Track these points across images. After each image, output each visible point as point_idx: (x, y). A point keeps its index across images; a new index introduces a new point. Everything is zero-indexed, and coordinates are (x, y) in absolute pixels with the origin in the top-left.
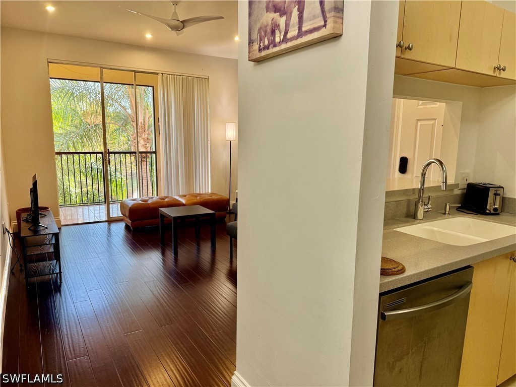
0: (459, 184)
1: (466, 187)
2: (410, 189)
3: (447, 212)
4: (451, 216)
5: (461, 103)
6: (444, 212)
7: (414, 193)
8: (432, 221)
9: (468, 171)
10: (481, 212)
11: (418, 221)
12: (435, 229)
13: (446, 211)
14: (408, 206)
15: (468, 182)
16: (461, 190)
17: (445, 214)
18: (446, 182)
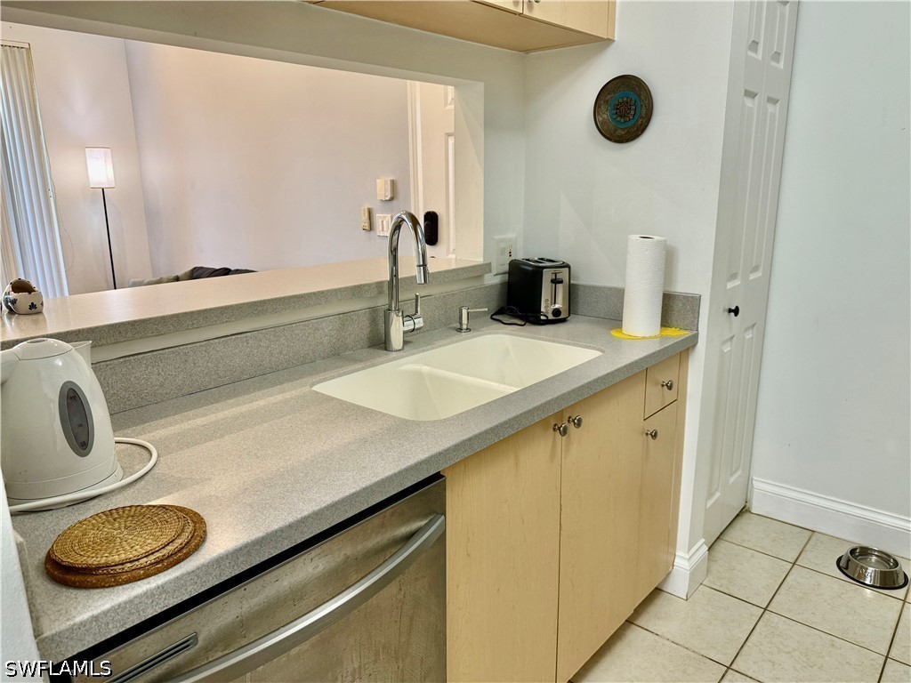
0: (490, 263)
1: (506, 268)
2: (369, 285)
3: (465, 327)
4: (469, 334)
5: (481, 85)
6: (458, 325)
7: (381, 293)
8: (424, 351)
9: (511, 235)
10: (531, 319)
11: (394, 354)
12: (425, 369)
13: (461, 323)
14: (374, 321)
15: (513, 258)
16: (500, 276)
17: (460, 330)
18: (424, 265)
